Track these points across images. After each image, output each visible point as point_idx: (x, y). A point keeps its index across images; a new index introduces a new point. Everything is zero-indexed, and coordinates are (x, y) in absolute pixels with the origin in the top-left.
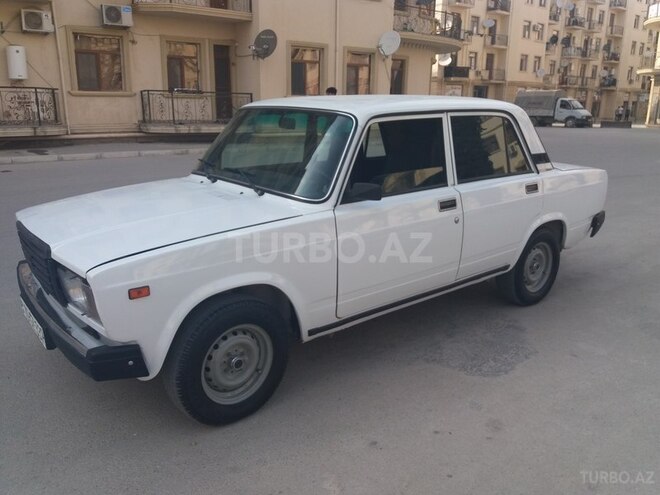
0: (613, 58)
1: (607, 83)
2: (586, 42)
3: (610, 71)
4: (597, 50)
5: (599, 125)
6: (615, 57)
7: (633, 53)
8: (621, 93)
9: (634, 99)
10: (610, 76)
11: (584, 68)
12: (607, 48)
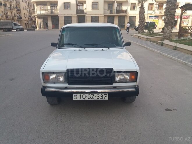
0: (19, 11)
1: (19, 18)
2: (10, 5)
3: (19, 15)
4: (14, 8)
5: (26, 30)
6: (19, 10)
7: (24, 9)
8: (24, 21)
9: (27, 22)
10: (19, 16)
11: (12, 13)
12: (17, 7)
